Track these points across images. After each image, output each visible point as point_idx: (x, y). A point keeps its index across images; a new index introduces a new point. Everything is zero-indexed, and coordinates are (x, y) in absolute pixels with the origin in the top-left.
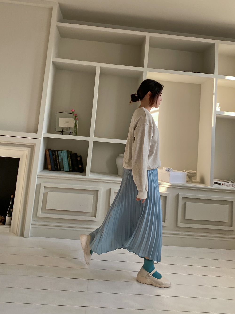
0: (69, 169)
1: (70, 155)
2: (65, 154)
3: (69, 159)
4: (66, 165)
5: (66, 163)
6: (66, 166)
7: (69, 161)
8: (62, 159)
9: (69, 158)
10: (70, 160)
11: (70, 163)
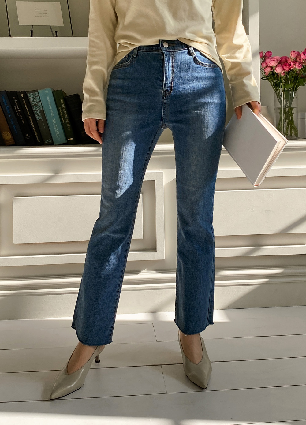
0: (67, 138)
1: (62, 101)
2: (48, 98)
3: (62, 111)
4: (55, 127)
5: (54, 121)
6: (57, 131)
7: (64, 115)
8: (42, 112)
9: (62, 109)
10: (65, 112)
11: (65, 121)
